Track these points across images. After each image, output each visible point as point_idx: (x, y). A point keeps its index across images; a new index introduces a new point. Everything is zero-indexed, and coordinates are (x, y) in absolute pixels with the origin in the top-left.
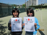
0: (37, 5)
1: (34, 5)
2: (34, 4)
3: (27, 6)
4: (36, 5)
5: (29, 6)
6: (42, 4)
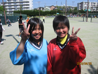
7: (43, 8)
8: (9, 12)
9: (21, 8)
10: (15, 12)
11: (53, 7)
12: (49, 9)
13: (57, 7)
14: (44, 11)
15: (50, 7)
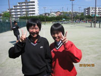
0: (36, 15)
1: (30, 15)
2: (30, 13)
3: (14, 16)
4: (33, 15)
5: (19, 16)
6: (46, 14)
7: (49, 14)
8: (15, 18)
9: (27, 14)
10: (20, 18)
11: (59, 13)
12: (55, 15)
13: (63, 13)
14: (50, 16)
15: (56, 13)
